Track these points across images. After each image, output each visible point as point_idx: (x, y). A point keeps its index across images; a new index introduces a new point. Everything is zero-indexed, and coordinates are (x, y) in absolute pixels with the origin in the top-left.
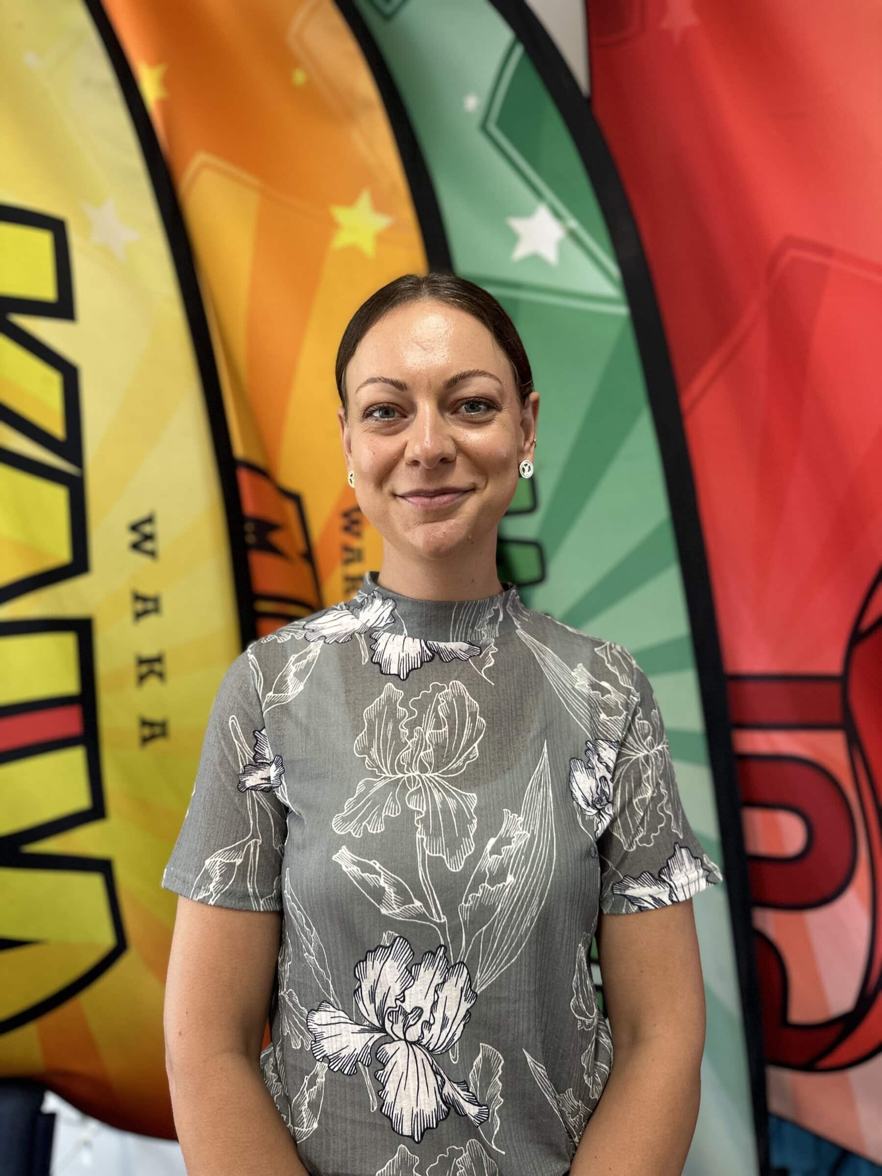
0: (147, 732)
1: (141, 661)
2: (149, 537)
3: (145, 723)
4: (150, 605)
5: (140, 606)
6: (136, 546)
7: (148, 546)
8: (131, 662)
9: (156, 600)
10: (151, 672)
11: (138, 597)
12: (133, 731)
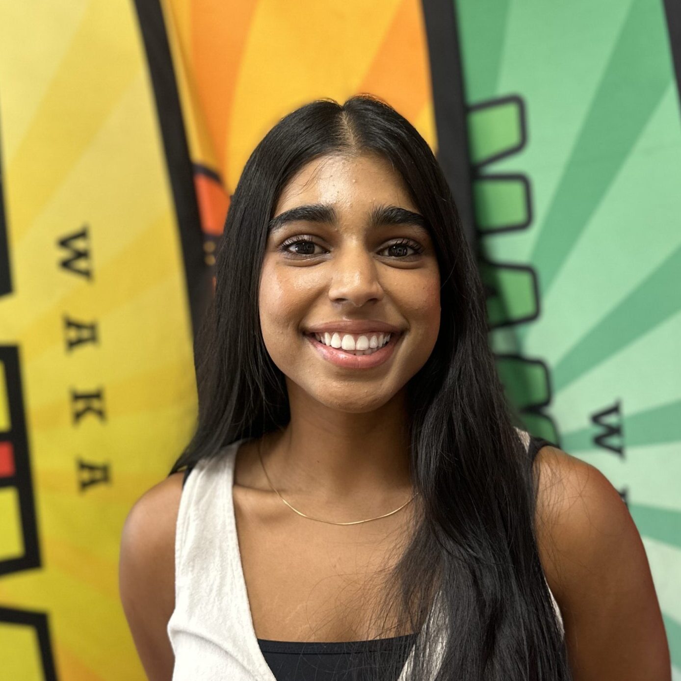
0: (86, 475)
1: (77, 397)
2: (82, 255)
3: (83, 466)
4: (85, 334)
5: (73, 334)
6: (66, 265)
7: (82, 264)
8: (65, 397)
9: (92, 327)
10: (88, 409)
11: (70, 324)
12: (72, 476)
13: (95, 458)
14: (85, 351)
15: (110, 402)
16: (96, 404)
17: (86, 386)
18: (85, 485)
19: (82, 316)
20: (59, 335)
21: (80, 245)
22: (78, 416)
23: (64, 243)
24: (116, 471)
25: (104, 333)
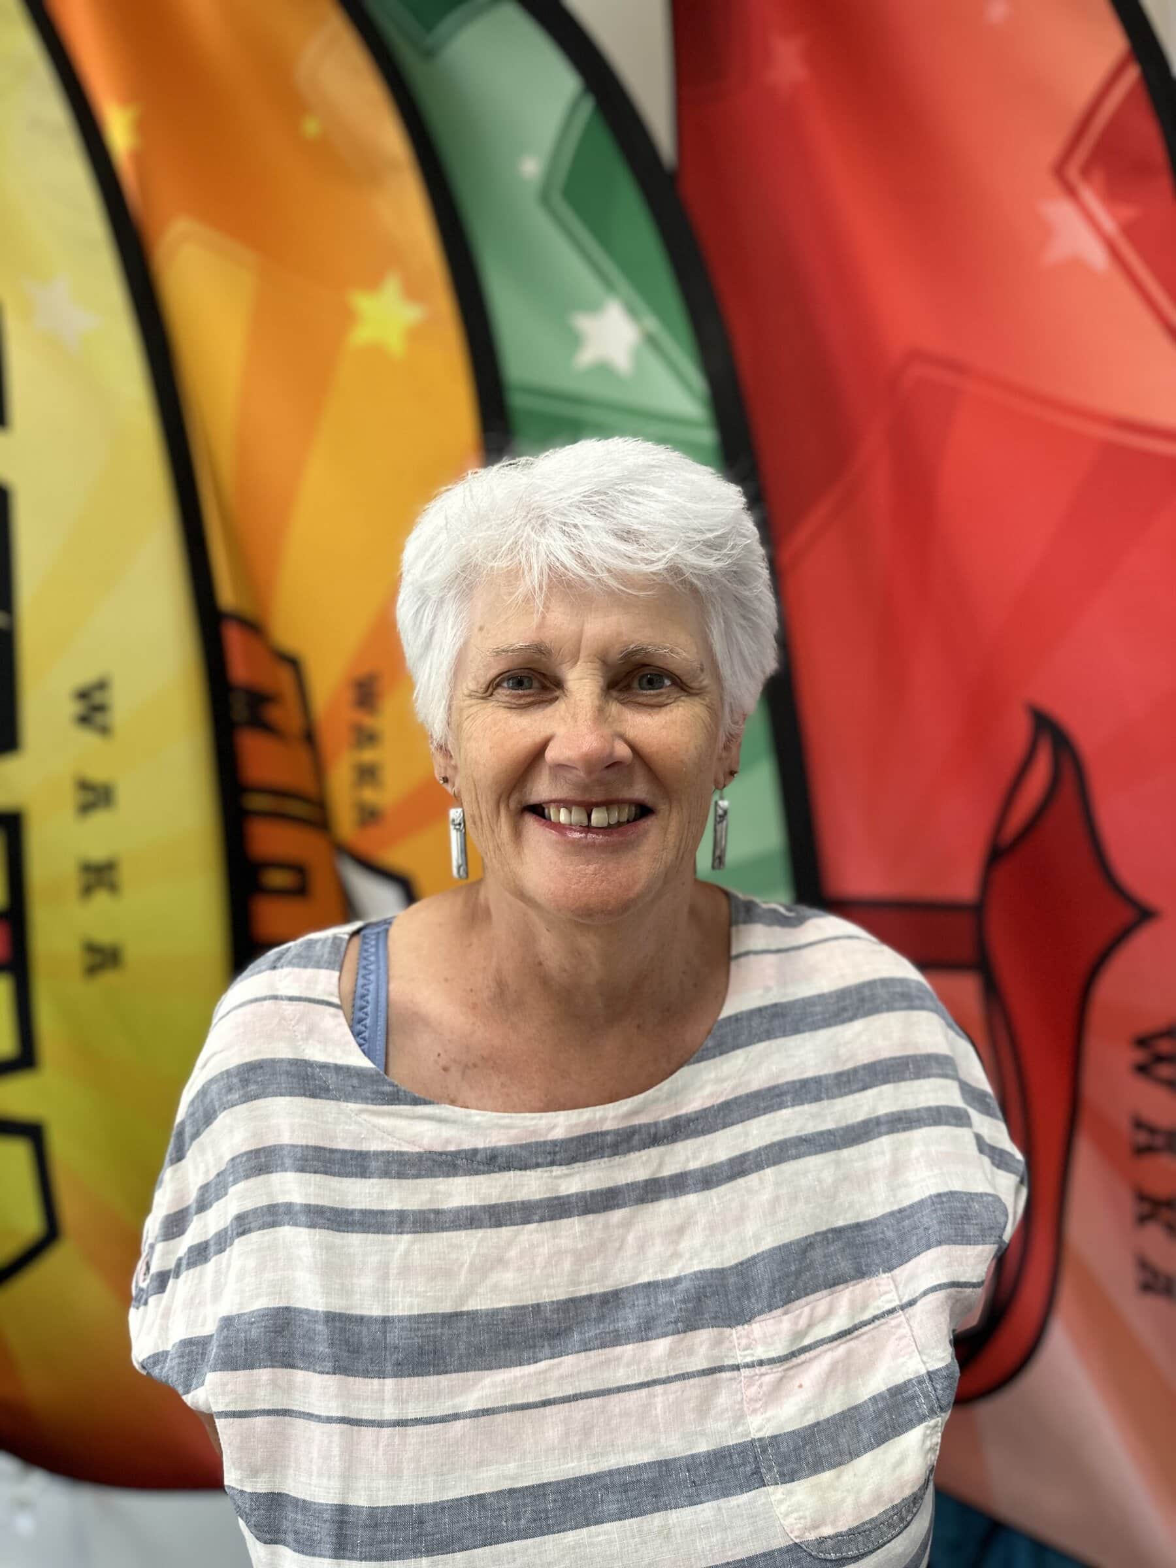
0: (93, 959)
1: (87, 869)
2: (100, 708)
3: (90, 949)
5: (86, 797)
6: (83, 720)
7: (99, 719)
8: (72, 868)
9: (107, 789)
10: (99, 883)
11: (84, 786)
12: (75, 958)
13: (104, 936)
14: (100, 819)
15: (126, 875)
16: (107, 876)
17: (98, 853)
18: (92, 970)
19: (97, 774)
20: (69, 798)
21: (98, 698)
22: (87, 890)
23: (83, 695)
24: (132, 953)
25: (123, 795)
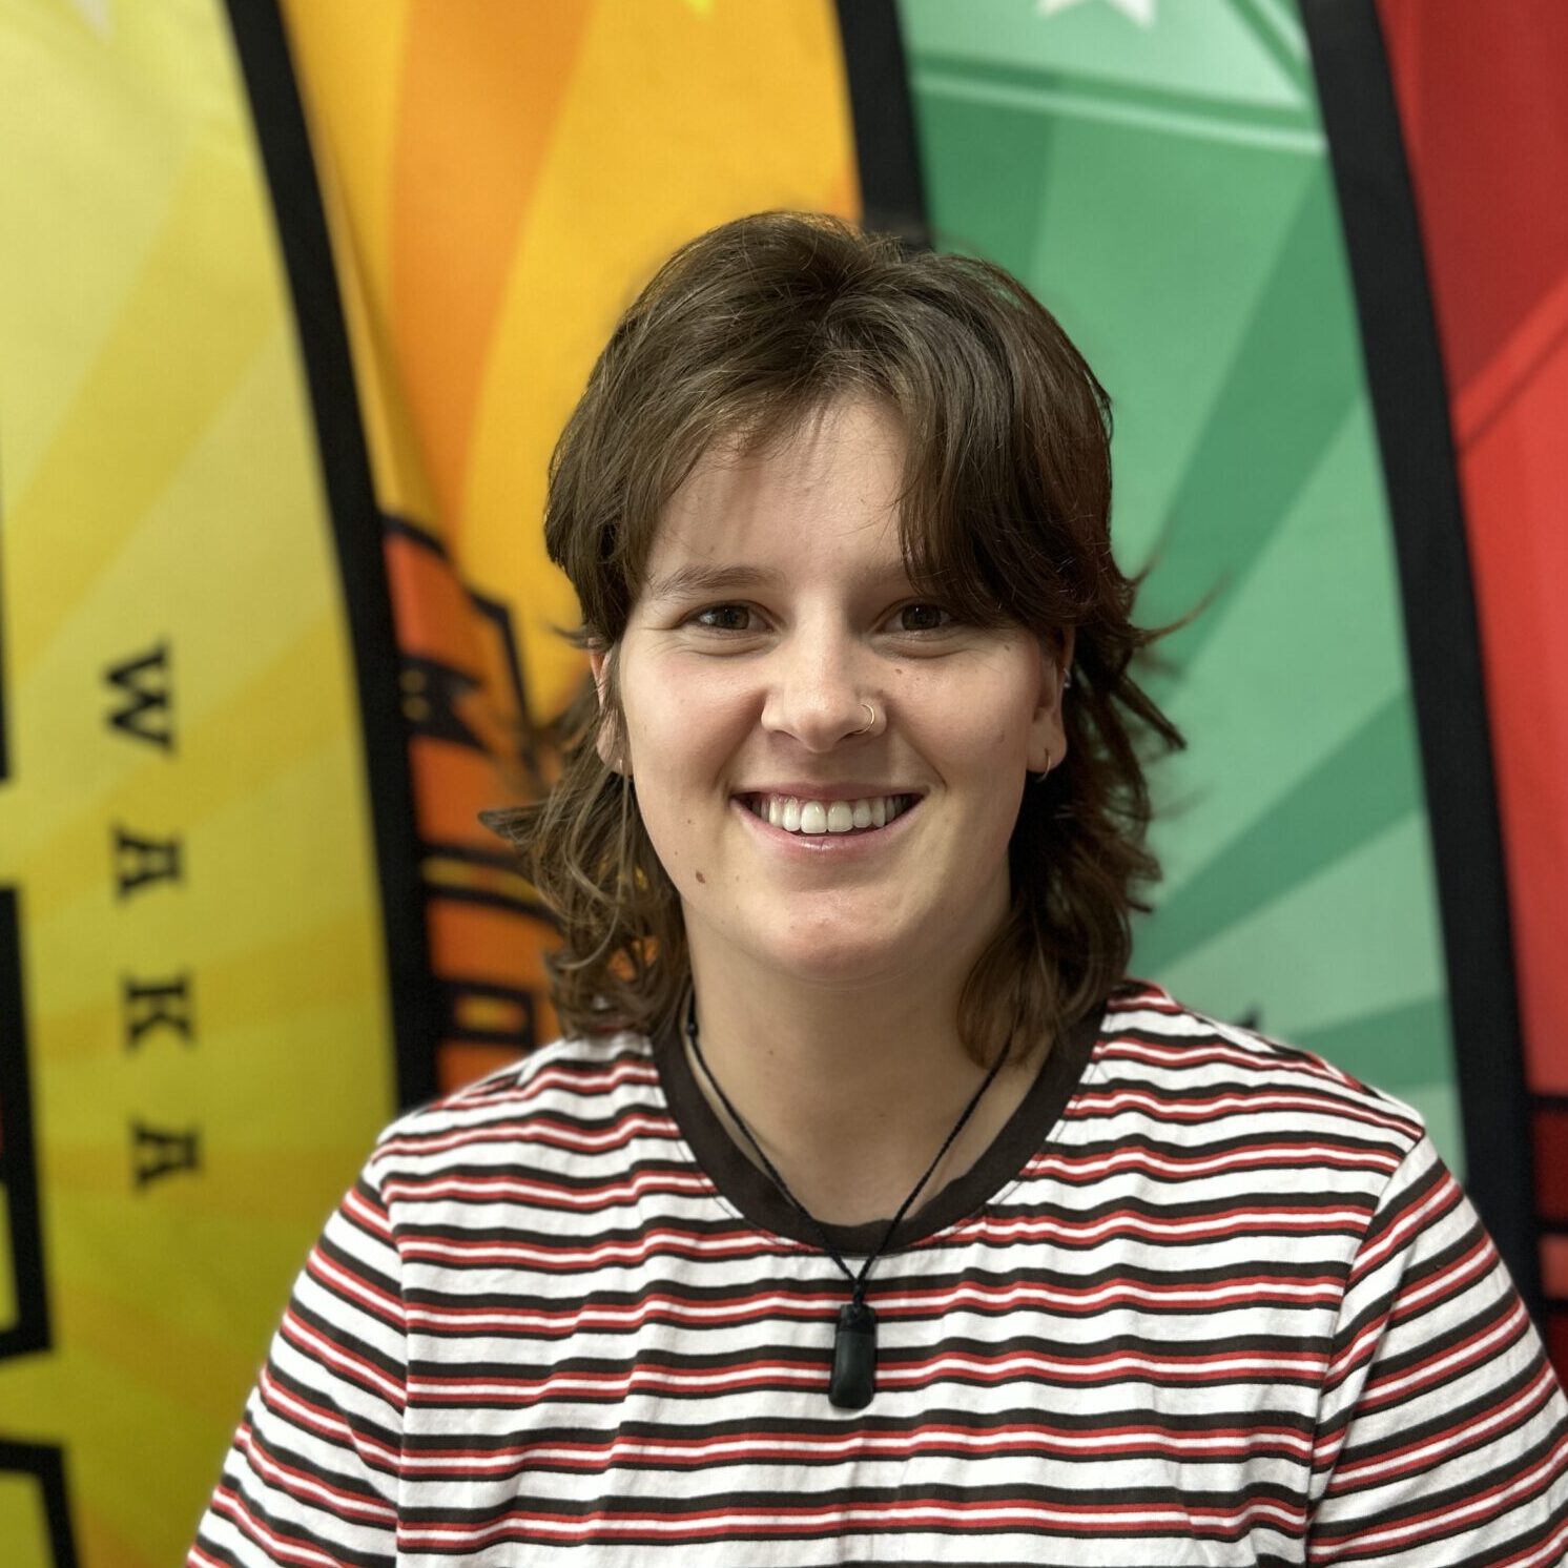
0: (150, 1156)
1: (135, 992)
3: (144, 1136)
4: (157, 862)
5: (131, 863)
6: (121, 721)
8: (109, 992)
9: (171, 849)
10: (159, 1018)
11: (126, 842)
12: (121, 1156)
13: (168, 1117)
14: (156, 900)
15: (204, 1004)
16: (174, 1006)
17: (155, 968)
18: (146, 1176)
19: (150, 824)
20: (103, 866)
21: (150, 680)
22: (137, 1032)
23: (119, 677)
24: (212, 1147)
25: (195, 860)
